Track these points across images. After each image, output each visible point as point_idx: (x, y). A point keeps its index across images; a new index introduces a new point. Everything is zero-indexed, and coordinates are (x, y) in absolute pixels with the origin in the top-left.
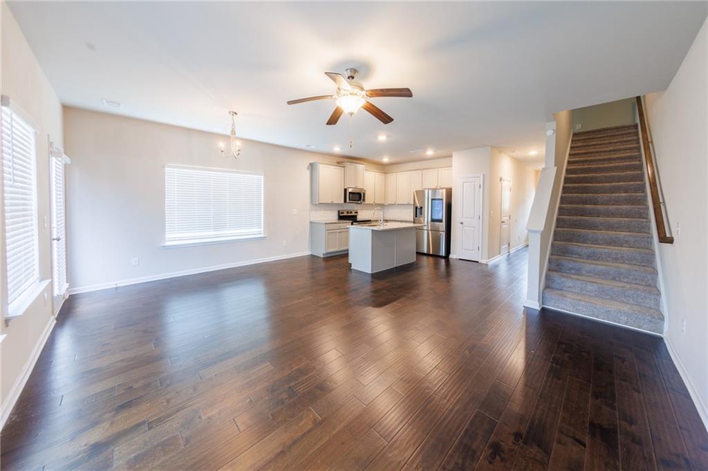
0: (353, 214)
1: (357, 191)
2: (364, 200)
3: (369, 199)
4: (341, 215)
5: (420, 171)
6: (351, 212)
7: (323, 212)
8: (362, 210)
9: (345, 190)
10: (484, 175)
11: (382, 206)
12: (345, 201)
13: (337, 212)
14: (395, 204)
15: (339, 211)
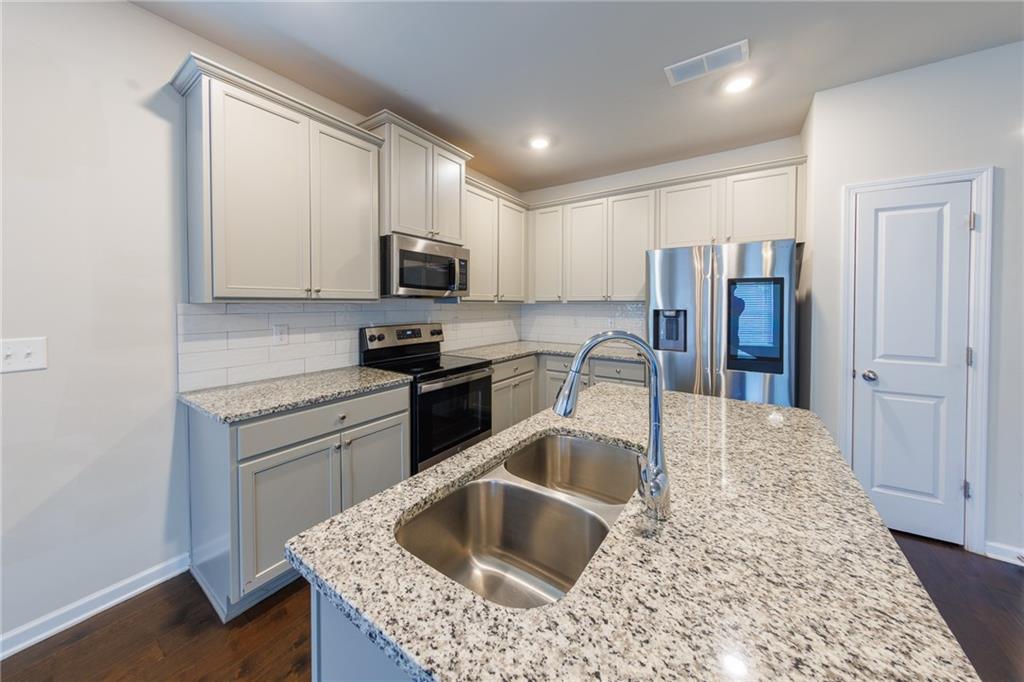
0: (426, 338)
1: (437, 251)
2: (464, 287)
3: (481, 283)
4: (374, 345)
5: (651, 193)
6: (416, 333)
7: (275, 339)
8: (456, 320)
9: (385, 242)
10: (998, 175)
11: (515, 309)
12: (385, 289)
13: (356, 334)
14: (559, 302)
15: (362, 332)
